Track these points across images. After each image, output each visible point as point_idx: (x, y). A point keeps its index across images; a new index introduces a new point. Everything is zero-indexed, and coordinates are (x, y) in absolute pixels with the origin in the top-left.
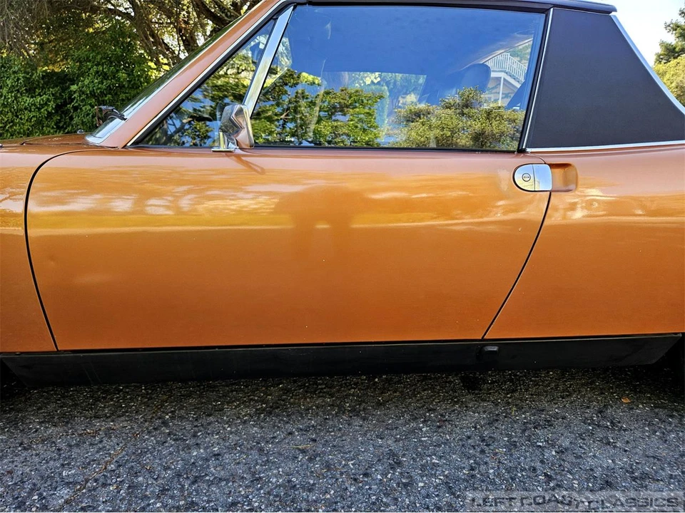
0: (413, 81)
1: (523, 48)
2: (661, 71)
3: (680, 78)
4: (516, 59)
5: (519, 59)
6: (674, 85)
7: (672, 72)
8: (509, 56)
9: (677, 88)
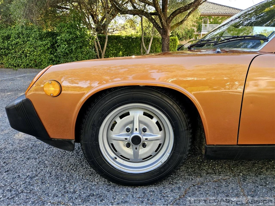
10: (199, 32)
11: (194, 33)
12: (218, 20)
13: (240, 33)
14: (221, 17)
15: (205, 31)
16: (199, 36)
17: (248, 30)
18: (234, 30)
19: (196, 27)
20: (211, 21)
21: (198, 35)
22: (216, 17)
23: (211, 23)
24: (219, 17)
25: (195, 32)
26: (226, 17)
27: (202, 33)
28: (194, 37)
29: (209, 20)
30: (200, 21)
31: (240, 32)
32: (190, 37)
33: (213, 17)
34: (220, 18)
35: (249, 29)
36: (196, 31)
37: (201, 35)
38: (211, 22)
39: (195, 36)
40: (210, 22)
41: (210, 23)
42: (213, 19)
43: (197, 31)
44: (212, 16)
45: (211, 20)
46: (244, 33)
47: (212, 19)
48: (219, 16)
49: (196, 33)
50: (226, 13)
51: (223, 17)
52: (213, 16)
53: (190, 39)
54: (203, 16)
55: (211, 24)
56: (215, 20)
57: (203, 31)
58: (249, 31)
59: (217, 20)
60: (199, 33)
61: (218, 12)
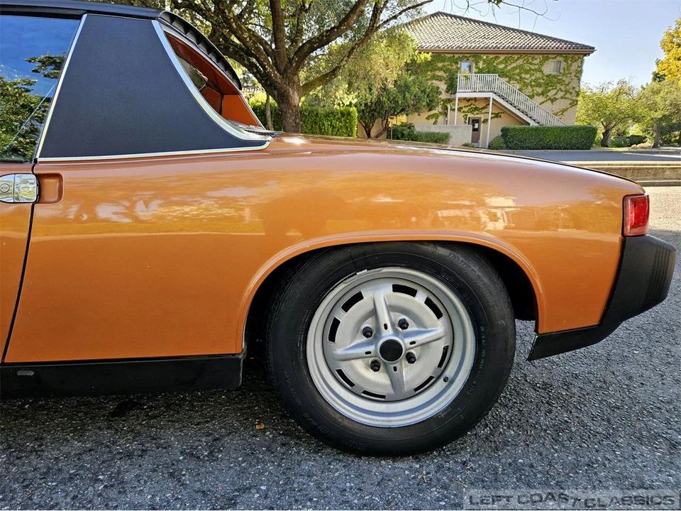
0: (400, 102)
1: (512, 68)
2: (655, 89)
3: (674, 96)
4: (505, 80)
5: (507, 79)
6: (667, 103)
7: (666, 90)
8: (497, 77)
9: (671, 105)
10: (451, 94)
11: (439, 97)
12: (497, 64)
13: (549, 91)
14: (502, 57)
15: (468, 91)
16: (451, 103)
17: (567, 83)
18: (533, 83)
19: (443, 82)
20: (481, 67)
21: (450, 101)
22: (491, 56)
23: (480, 71)
24: (498, 58)
25: (441, 93)
26: (516, 58)
27: (458, 95)
28: (440, 106)
29: (474, 65)
30: (454, 67)
31: (549, 88)
32: (428, 105)
33: (485, 57)
34: (501, 59)
35: (570, 80)
36: (443, 92)
37: (455, 100)
38: (479, 69)
39: (442, 103)
40: (477, 68)
41: (477, 70)
42: (484, 61)
43: (446, 92)
44: (482, 56)
45: (481, 65)
46: (558, 91)
47: (481, 62)
48: (499, 56)
49: (444, 96)
50: (516, 48)
51: (509, 56)
52: (485, 54)
53: (430, 110)
54: (461, 56)
55: (479, 75)
56: (489, 64)
57: (460, 91)
58: (569, 83)
59: (495, 64)
60: (453, 96)
61: (495, 46)
